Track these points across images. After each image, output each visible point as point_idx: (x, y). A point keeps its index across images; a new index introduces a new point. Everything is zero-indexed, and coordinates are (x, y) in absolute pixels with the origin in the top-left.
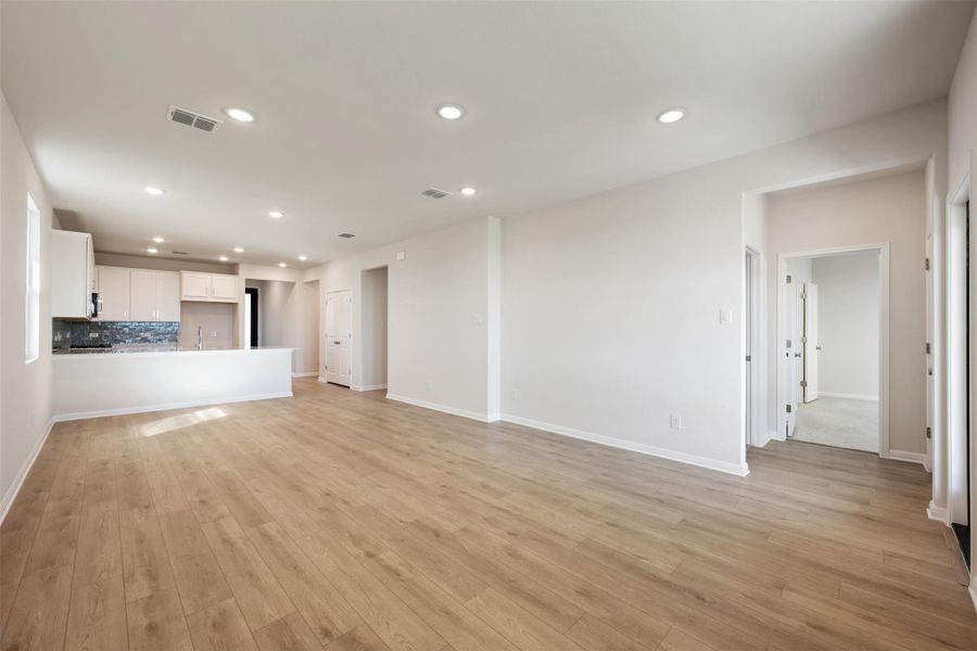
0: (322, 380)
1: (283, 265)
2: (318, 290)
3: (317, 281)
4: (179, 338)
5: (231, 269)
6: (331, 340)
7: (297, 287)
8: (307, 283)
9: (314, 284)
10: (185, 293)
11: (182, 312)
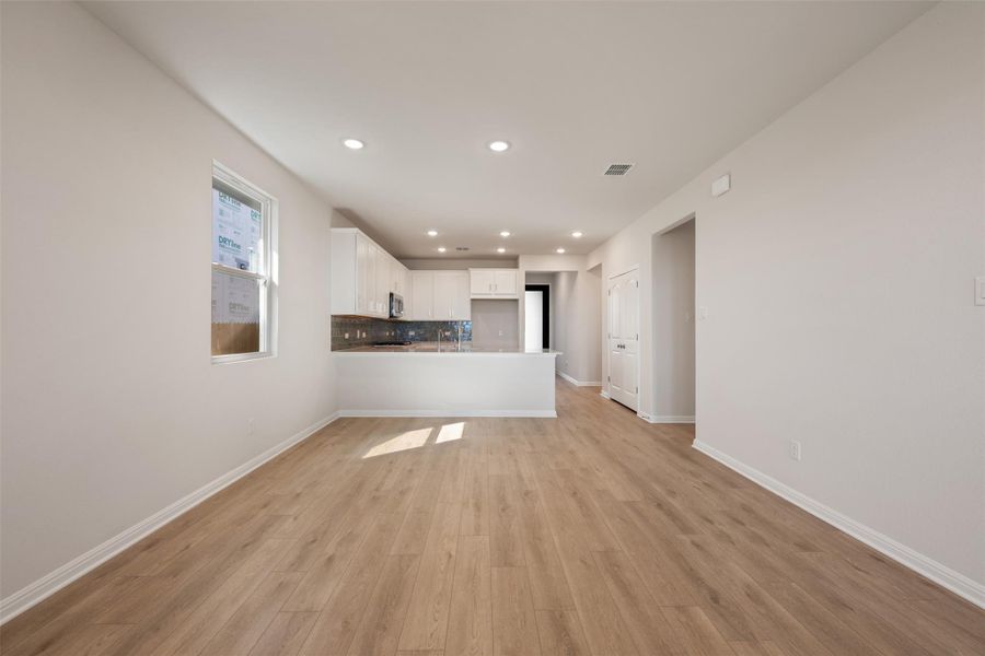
0: (605, 394)
1: (561, 251)
2: (601, 276)
3: (600, 265)
4: (473, 337)
5: (511, 261)
6: (613, 343)
7: (579, 276)
8: (591, 271)
9: (597, 270)
10: (472, 291)
11: (472, 311)
